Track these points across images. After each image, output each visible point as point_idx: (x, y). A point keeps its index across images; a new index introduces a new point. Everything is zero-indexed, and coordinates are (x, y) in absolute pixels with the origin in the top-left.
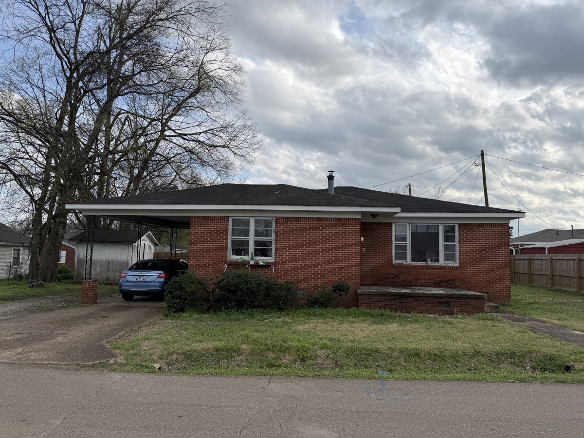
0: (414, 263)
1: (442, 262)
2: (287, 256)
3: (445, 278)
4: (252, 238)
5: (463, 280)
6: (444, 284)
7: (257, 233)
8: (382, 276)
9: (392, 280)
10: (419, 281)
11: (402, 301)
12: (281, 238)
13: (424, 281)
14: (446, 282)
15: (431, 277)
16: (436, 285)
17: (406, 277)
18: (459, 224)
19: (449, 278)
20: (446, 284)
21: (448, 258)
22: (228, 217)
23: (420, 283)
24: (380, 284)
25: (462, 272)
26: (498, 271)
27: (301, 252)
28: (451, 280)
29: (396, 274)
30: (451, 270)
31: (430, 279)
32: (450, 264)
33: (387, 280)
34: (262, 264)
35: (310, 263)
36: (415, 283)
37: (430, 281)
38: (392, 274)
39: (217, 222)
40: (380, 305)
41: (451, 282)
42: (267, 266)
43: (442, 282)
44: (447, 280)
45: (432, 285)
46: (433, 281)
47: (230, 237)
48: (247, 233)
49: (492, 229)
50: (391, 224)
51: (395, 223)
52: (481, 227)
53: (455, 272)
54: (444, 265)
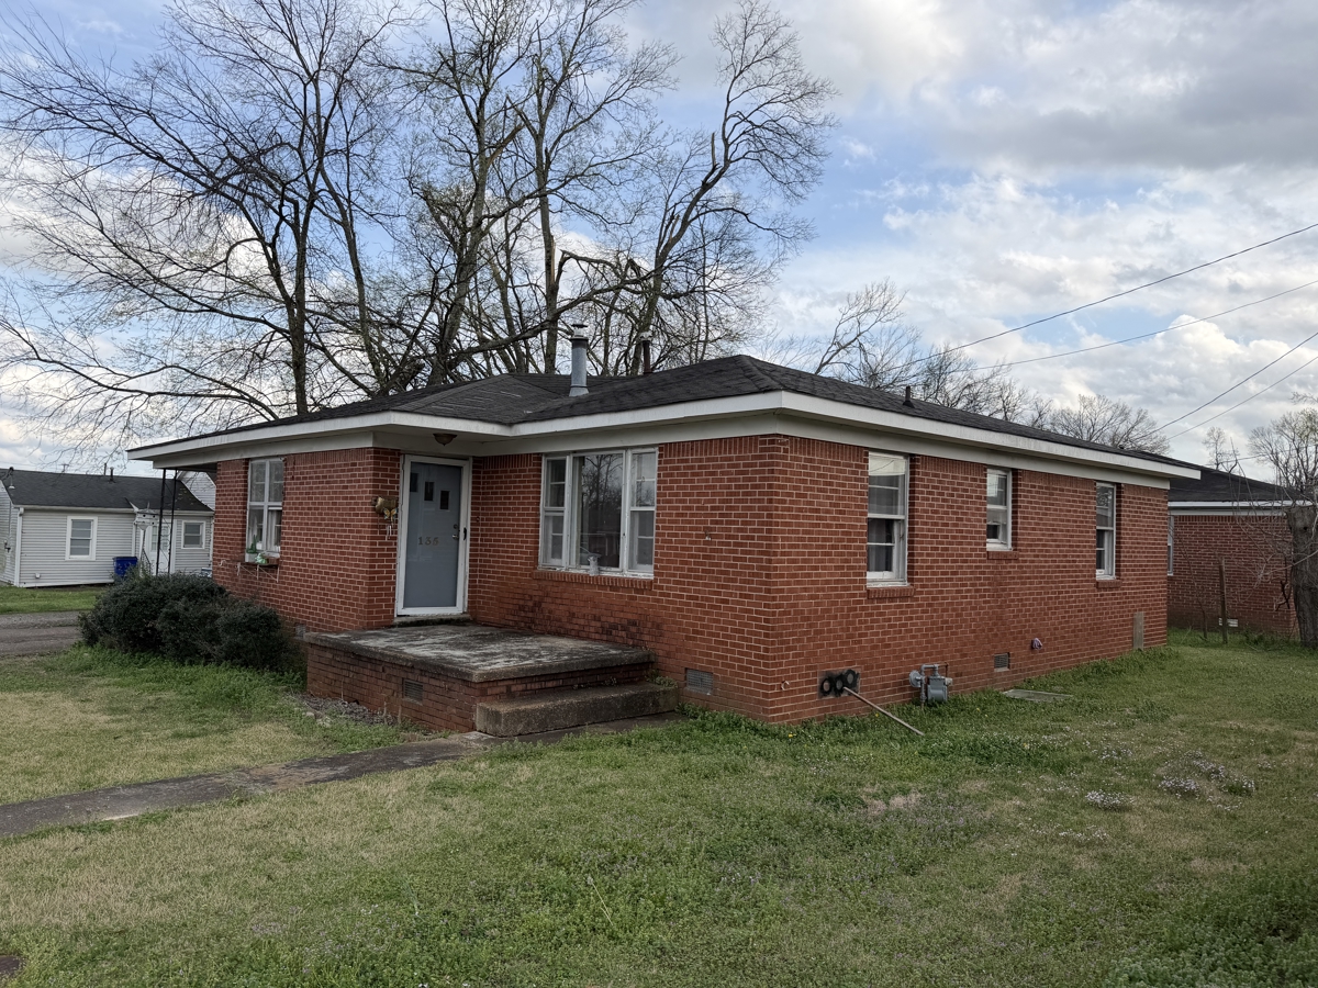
1: (625, 568)
2: (292, 544)
3: (622, 615)
4: (265, 505)
5: (658, 626)
8: (515, 601)
9: (530, 615)
10: (574, 621)
12: (288, 503)
13: (582, 622)
15: (596, 612)
16: (605, 637)
17: (553, 607)
18: (659, 446)
19: (630, 616)
20: (623, 633)
22: (247, 461)
23: (577, 627)
24: (511, 623)
25: (658, 601)
26: (738, 603)
28: (634, 624)
29: (537, 599)
30: (637, 591)
33: (523, 614)
34: (264, 561)
36: (569, 626)
37: (593, 623)
38: (531, 596)
40: (330, 675)
41: (633, 629)
42: (273, 566)
43: (615, 627)
44: (625, 622)
45: (597, 636)
46: (599, 624)
47: (249, 505)
49: (730, 459)
50: (539, 457)
51: (547, 455)
52: (706, 451)
53: (643, 599)
54: (628, 574)
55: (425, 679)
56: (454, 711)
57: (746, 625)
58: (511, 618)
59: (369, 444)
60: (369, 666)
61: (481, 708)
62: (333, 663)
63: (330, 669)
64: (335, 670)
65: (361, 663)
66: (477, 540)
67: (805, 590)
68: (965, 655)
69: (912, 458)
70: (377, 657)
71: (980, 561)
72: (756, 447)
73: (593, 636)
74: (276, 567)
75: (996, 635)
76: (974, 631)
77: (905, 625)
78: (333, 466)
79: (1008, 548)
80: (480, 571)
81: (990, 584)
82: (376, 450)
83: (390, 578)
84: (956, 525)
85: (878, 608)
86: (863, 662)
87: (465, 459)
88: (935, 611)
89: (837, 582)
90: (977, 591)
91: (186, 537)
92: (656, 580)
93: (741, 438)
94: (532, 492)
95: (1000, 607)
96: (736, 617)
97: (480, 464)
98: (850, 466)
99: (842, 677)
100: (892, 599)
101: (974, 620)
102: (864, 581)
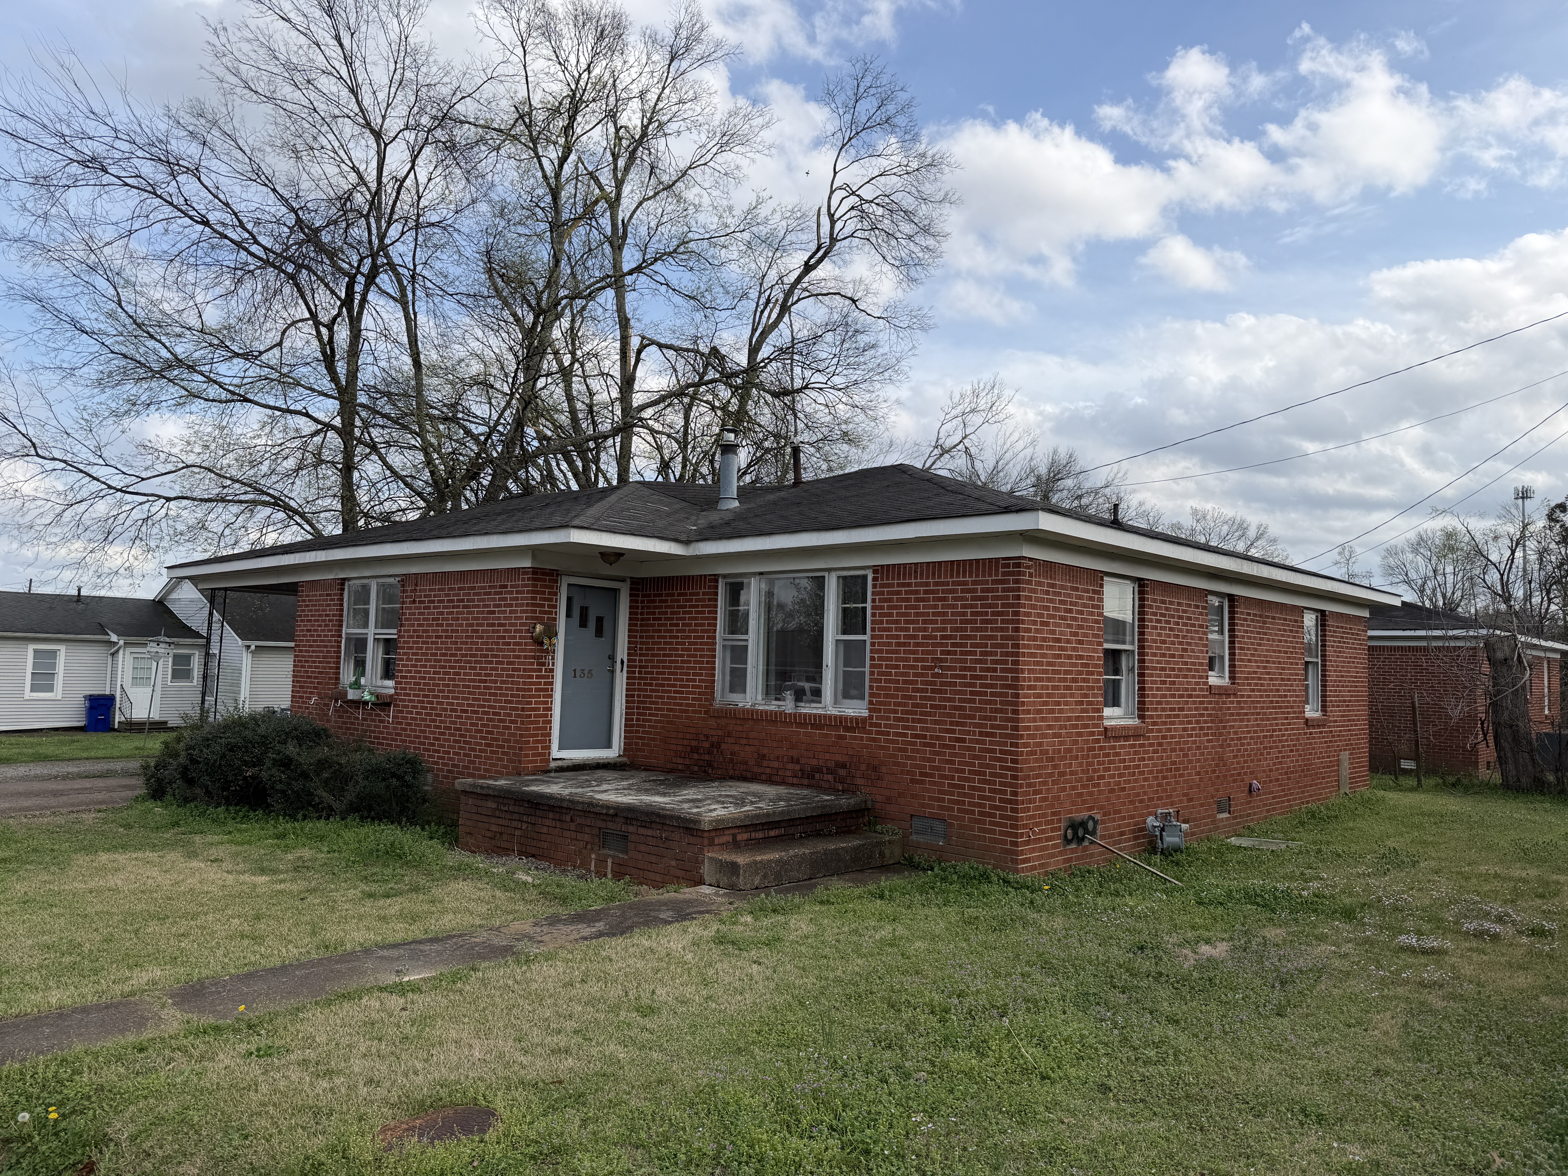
1: (828, 703)
2: (412, 677)
3: (827, 756)
4: (372, 632)
5: (875, 769)
6: (826, 777)
7: (379, 620)
8: (685, 742)
9: (707, 757)
10: (765, 763)
12: (406, 631)
13: (775, 764)
14: (830, 771)
15: (794, 753)
16: (806, 782)
17: (736, 748)
18: (876, 569)
19: (839, 758)
20: (830, 777)
21: (848, 687)
22: (343, 581)
23: (768, 771)
24: (680, 767)
25: (874, 740)
26: (977, 742)
28: (843, 766)
29: (715, 739)
30: (847, 729)
31: (792, 760)
32: (849, 709)
33: (696, 756)
36: (756, 770)
37: (790, 766)
38: (707, 737)
39: (326, 595)
41: (842, 772)
42: (384, 704)
43: (819, 770)
44: (832, 765)
45: (795, 781)
46: (798, 767)
47: (345, 630)
48: (366, 620)
49: (965, 583)
50: (715, 578)
51: (725, 576)
52: (934, 574)
53: (855, 738)
54: (833, 711)
55: (631, 829)
56: (673, 863)
57: (988, 766)
58: (680, 761)
59: (527, 563)
60: (551, 815)
61: (710, 858)
62: (497, 813)
63: (493, 820)
64: (501, 821)
65: (538, 813)
66: (634, 672)
67: (1049, 727)
68: (1191, 800)
69: (1141, 583)
70: (565, 805)
71: (1204, 696)
72: (997, 570)
73: (790, 780)
74: (388, 705)
75: (1218, 777)
76: (1198, 773)
77: (1138, 766)
78: (474, 588)
79: (1225, 681)
80: (638, 708)
81: (1212, 722)
82: (535, 571)
83: (546, 715)
84: (1182, 656)
85: (1114, 747)
86: (1101, 808)
87: (622, 580)
88: (1164, 751)
89: (1078, 718)
90: (1201, 729)
91: (173, 670)
92: (871, 717)
93: (977, 561)
94: (707, 619)
95: (1221, 746)
96: (975, 757)
97: (638, 586)
98: (1087, 591)
99: (1083, 824)
100: (1126, 738)
101: (1199, 761)
102: (1101, 718)
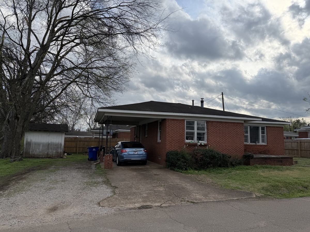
0: (251, 144)
1: (261, 143)
2: (213, 140)
3: (262, 150)
4: (196, 131)
5: (269, 151)
7: (198, 129)
11: (266, 161)
12: (210, 131)
13: (255, 152)
14: (263, 152)
15: (258, 150)
17: (249, 150)
18: (266, 126)
19: (264, 150)
21: (263, 141)
22: (184, 120)
25: (268, 147)
27: (219, 138)
29: (245, 149)
30: (265, 146)
31: (258, 151)
32: (264, 144)
34: (203, 144)
35: (223, 144)
37: (257, 152)
39: (179, 122)
40: (258, 163)
41: (265, 152)
42: (205, 145)
43: (261, 152)
47: (186, 131)
48: (193, 128)
55: (283, 160)
60: (269, 160)
73: (257, 154)
